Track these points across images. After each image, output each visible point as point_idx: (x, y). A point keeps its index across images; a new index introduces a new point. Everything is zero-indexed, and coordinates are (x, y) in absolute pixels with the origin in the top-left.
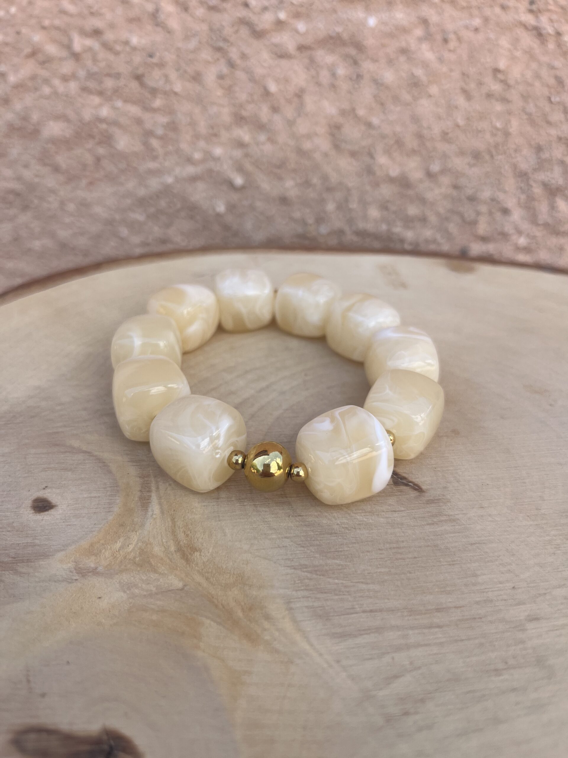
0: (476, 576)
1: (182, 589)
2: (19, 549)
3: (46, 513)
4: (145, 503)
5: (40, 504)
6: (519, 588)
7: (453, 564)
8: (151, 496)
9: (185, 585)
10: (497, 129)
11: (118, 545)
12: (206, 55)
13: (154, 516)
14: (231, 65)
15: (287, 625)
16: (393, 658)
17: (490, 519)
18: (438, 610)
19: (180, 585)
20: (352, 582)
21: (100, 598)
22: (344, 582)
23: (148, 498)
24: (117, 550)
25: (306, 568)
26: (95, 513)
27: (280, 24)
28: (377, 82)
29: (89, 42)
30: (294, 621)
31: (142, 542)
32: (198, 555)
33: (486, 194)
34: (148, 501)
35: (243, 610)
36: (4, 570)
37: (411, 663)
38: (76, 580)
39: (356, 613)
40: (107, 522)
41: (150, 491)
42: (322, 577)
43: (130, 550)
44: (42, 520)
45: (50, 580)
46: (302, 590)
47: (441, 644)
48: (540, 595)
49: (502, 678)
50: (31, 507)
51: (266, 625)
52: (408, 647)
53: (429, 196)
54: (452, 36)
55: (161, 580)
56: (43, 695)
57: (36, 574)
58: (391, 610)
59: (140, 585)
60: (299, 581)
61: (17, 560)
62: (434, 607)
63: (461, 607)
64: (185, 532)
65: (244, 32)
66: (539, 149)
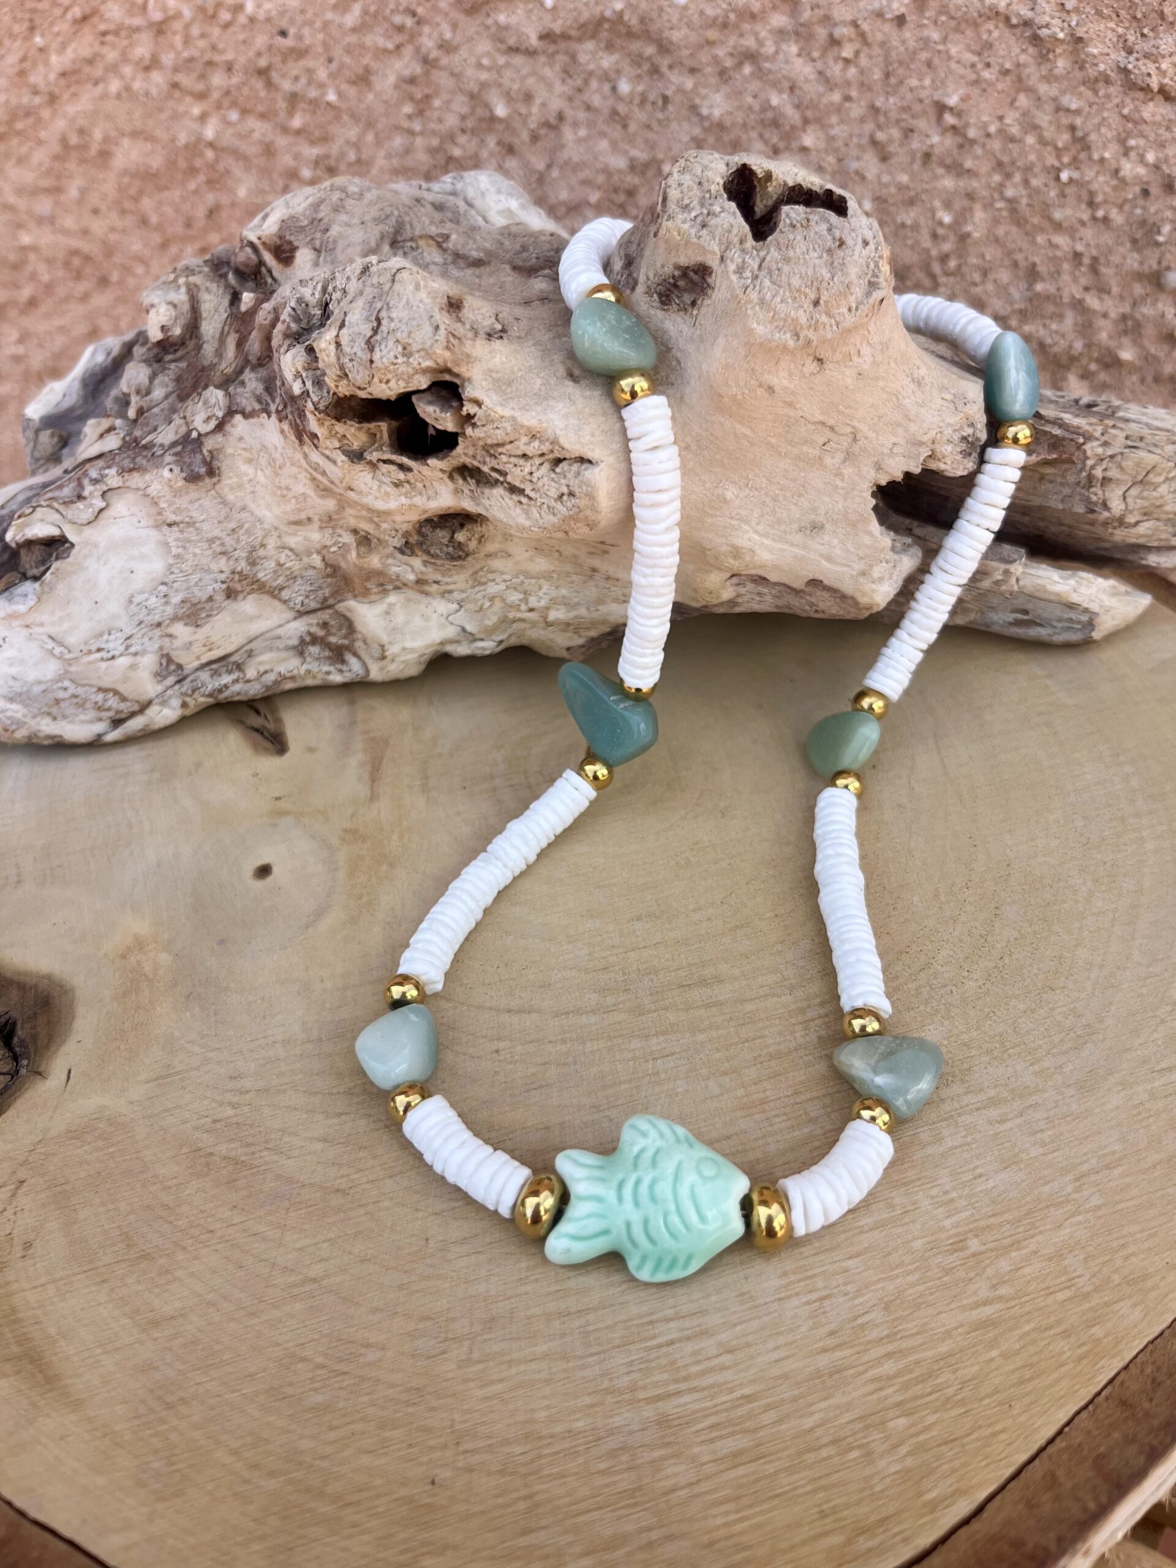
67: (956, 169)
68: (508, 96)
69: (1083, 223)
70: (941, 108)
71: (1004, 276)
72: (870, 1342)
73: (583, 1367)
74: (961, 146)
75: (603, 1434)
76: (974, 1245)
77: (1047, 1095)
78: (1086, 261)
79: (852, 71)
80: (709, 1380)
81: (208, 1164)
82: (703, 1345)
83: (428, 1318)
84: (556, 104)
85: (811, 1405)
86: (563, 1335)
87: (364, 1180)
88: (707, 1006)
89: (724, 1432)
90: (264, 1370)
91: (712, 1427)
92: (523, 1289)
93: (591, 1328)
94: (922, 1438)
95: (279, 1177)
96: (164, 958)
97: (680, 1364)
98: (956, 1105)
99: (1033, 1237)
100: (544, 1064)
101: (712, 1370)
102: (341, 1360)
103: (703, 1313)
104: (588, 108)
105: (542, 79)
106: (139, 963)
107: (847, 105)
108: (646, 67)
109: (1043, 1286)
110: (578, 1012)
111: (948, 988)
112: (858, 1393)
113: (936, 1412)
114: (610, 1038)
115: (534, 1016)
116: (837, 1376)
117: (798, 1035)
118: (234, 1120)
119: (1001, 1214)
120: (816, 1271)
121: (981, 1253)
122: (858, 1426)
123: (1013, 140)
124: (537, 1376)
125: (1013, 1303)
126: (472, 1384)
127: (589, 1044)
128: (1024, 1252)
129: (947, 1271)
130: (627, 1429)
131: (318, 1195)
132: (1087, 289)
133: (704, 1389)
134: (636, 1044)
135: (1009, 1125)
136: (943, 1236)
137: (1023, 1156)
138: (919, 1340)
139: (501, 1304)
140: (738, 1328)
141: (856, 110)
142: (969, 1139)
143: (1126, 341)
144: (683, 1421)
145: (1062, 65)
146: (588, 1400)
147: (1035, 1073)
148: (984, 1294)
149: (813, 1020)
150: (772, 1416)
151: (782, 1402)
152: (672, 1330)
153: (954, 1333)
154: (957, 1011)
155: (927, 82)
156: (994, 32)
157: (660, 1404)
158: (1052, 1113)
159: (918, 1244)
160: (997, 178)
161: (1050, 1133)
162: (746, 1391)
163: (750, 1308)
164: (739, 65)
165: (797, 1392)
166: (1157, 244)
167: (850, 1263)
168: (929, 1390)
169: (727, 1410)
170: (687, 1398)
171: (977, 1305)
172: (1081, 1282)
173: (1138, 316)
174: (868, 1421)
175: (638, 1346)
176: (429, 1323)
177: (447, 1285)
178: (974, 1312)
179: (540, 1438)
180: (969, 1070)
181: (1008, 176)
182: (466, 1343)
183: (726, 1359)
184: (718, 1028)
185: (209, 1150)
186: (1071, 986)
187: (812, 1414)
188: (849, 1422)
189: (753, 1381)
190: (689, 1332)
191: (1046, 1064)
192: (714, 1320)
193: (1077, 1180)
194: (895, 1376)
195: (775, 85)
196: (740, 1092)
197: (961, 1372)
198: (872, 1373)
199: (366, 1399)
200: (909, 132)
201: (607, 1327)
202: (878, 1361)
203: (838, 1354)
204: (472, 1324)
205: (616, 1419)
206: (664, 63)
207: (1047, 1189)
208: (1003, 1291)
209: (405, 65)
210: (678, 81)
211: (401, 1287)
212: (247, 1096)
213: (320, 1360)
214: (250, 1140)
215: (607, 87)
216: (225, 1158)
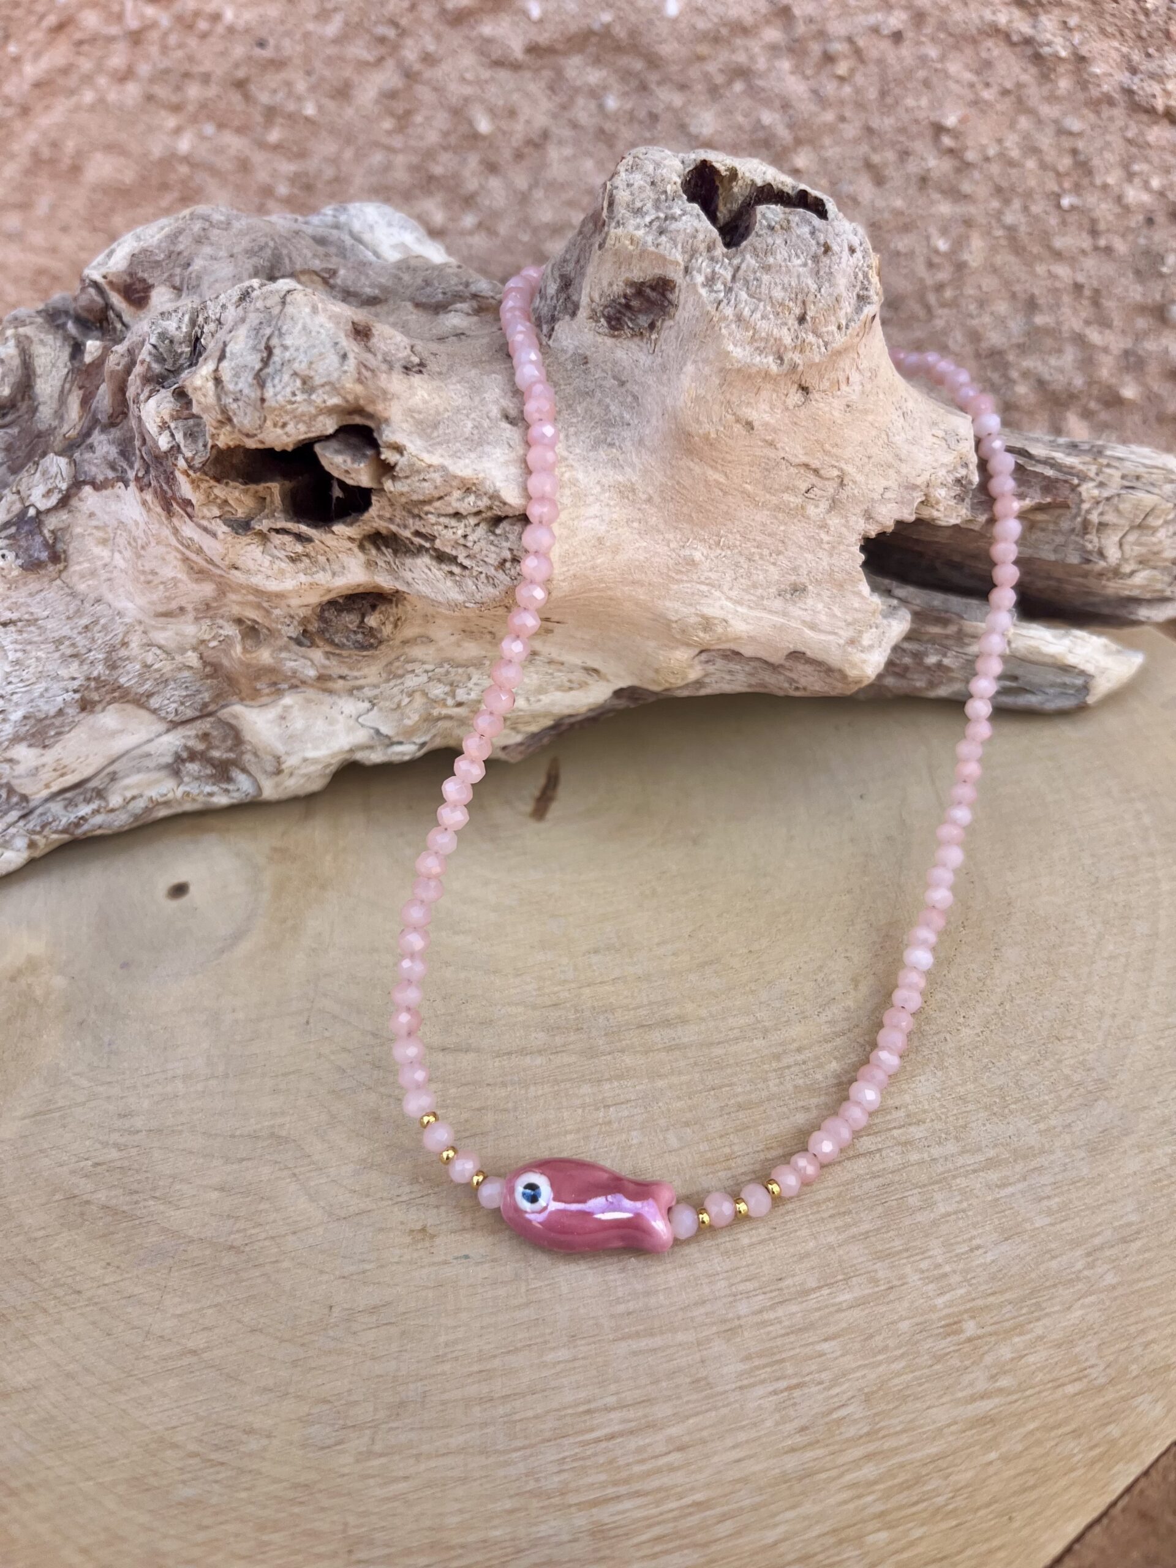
67: (955, 194)
68: (492, 112)
69: (1083, 252)
70: (939, 129)
71: (1002, 307)
72: (847, 1440)
73: (507, 1464)
74: (958, 171)
75: (524, 1545)
76: (970, 1328)
77: (1052, 1157)
78: (1087, 292)
79: (847, 90)
80: (655, 1483)
81: (82, 1214)
82: (647, 1441)
83: (326, 1401)
84: (541, 120)
85: (774, 1515)
86: (485, 1424)
87: (263, 1235)
88: (669, 1049)
89: (671, 1545)
90: (127, 1456)
91: (658, 1539)
92: (440, 1369)
93: (517, 1417)
94: (905, 1555)
95: (164, 1230)
96: (59, 982)
97: (621, 1462)
98: (950, 1166)
99: (1038, 1319)
100: (479, 1110)
101: (658, 1471)
102: (217, 1448)
103: (648, 1401)
104: (575, 125)
105: (527, 95)
106: (29, 986)
107: (841, 126)
108: (634, 83)
109: (1049, 1377)
110: (523, 1052)
111: (942, 1036)
112: (832, 1501)
113: (923, 1525)
114: (557, 1082)
115: (471, 1056)
116: (807, 1481)
117: (771, 1083)
118: (118, 1164)
119: (1002, 1292)
120: (784, 1355)
121: (979, 1337)
122: (831, 1540)
123: (1011, 163)
124: (449, 1474)
125: (1015, 1397)
126: (371, 1482)
127: (532, 1088)
128: (1028, 1336)
129: (938, 1358)
130: (554, 1539)
131: (208, 1252)
132: (1088, 323)
133: (646, 1494)
134: (586, 1089)
135: (1009, 1190)
136: (934, 1316)
137: (1028, 1226)
138: (905, 1439)
139: (412, 1386)
140: (691, 1421)
141: (850, 131)
142: (965, 1205)
143: (1128, 378)
144: (620, 1531)
145: (1064, 84)
146: (508, 1504)
147: (1040, 1132)
148: (982, 1385)
149: (789, 1067)
150: (728, 1527)
151: (741, 1510)
152: (614, 1422)
153: (946, 1431)
154: (951, 1061)
155: (924, 102)
156: (994, 49)
157: (594, 1511)
158: (1059, 1177)
159: (904, 1326)
160: (995, 204)
161: (1057, 1200)
162: (699, 1497)
163: (707, 1397)
164: (730, 82)
165: (758, 1499)
166: (1161, 275)
167: (826, 1346)
168: (915, 1499)
169: (675, 1519)
170: (627, 1504)
171: (973, 1399)
172: (1094, 1373)
173: (1140, 352)
174: (843, 1535)
175: (572, 1440)
176: (326, 1407)
177: (351, 1362)
178: (970, 1407)
179: (452, 1548)
180: (965, 1127)
181: (1007, 202)
182: (368, 1432)
183: (675, 1458)
184: (680, 1073)
185: (85, 1197)
186: (1080, 1036)
187: (776, 1525)
188: (819, 1536)
189: (708, 1485)
190: (633, 1424)
191: (1053, 1122)
192: (662, 1411)
193: (1089, 1254)
194: (876, 1482)
195: (767, 103)
196: (703, 1147)
197: (953, 1478)
198: (849, 1478)
199: (244, 1495)
200: (905, 154)
201: (536, 1417)
202: (857, 1464)
203: (809, 1455)
204: (376, 1410)
205: (543, 1527)
206: (653, 77)
207: (1054, 1264)
208: (1004, 1382)
209: (387, 77)
210: (668, 97)
211: (295, 1363)
212: (137, 1137)
213: (192, 1447)
214: (135, 1186)
215: (593, 105)
216: (105, 1207)
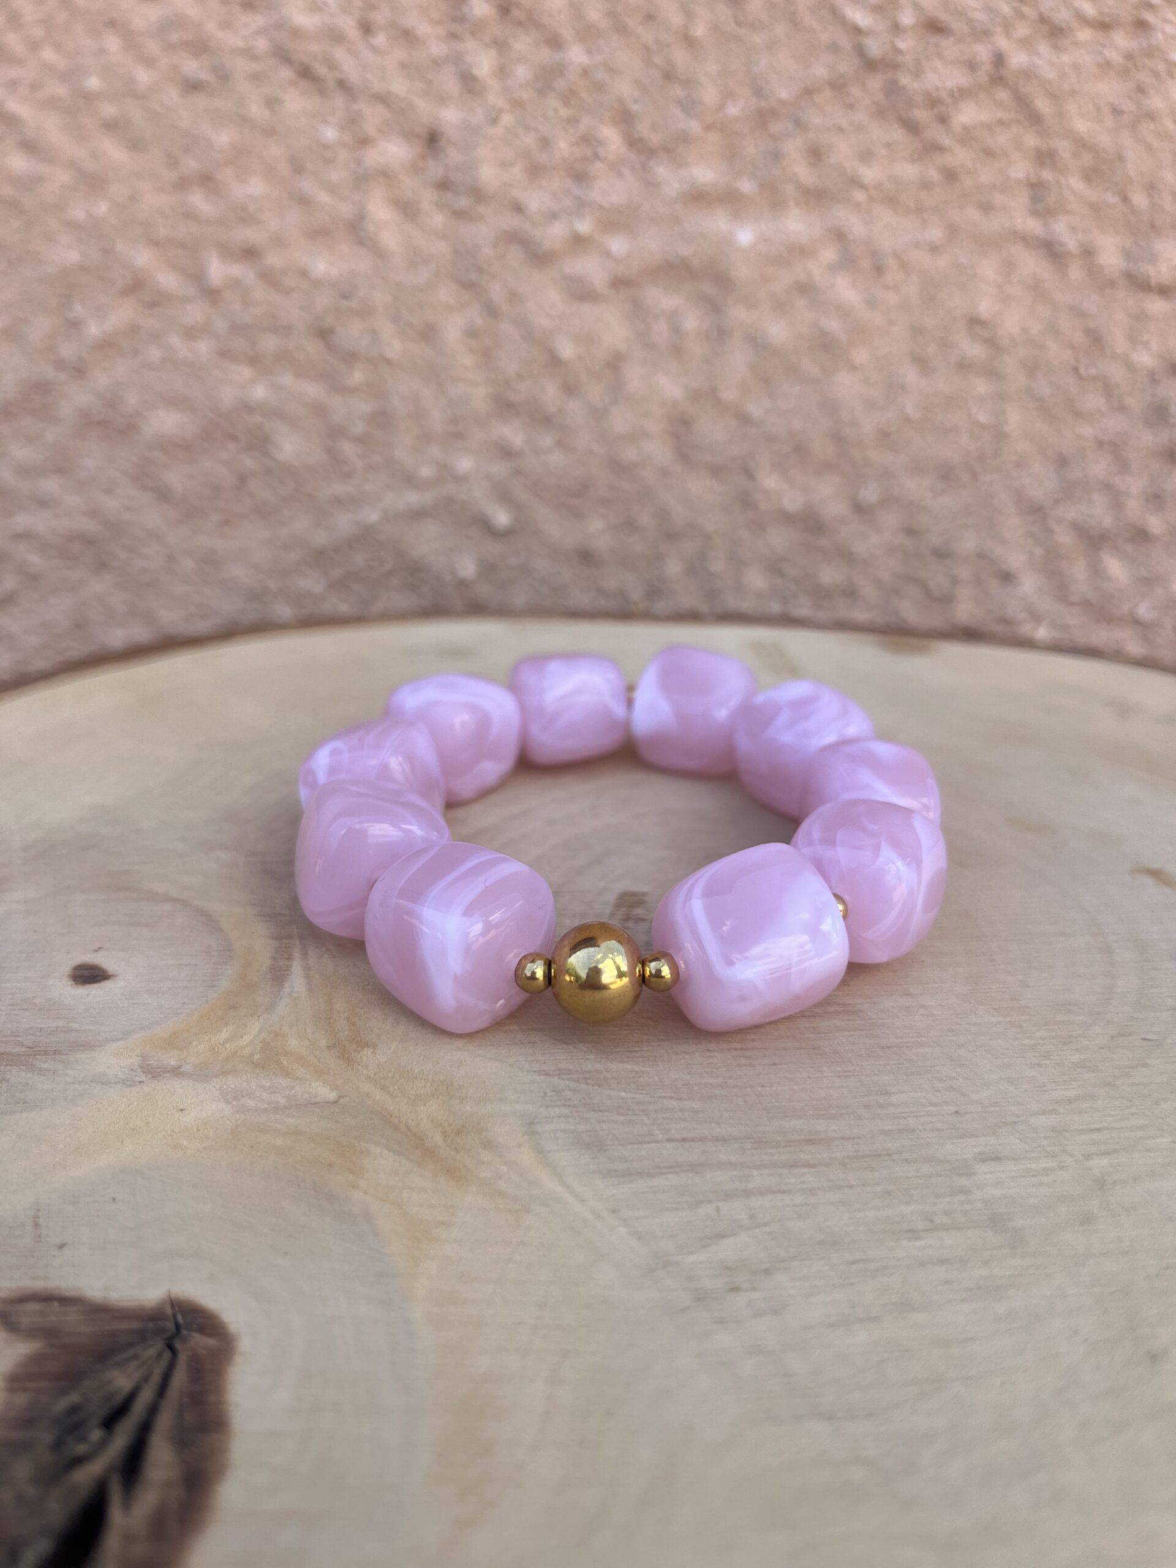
0: (888, 1094)
1: (335, 1102)
2: (41, 1036)
3: (96, 985)
4: (278, 975)
5: (86, 973)
6: (967, 1113)
7: (846, 1077)
8: (291, 966)
9: (340, 1096)
10: (983, 427)
11: (224, 1035)
12: (446, 294)
13: (294, 995)
14: (492, 312)
15: (526, 1157)
16: (718, 1209)
17: (922, 1011)
18: (810, 1142)
19: (332, 1096)
20: (651, 1097)
21: (182, 1110)
22: (638, 1096)
23: (285, 968)
24: (221, 1042)
25: (569, 1074)
26: (185, 987)
27: (578, 242)
28: (756, 342)
29: (237, 270)
30: (538, 1150)
31: (269, 1032)
32: (369, 1052)
33: (968, 543)
34: (286, 973)
35: (444, 1134)
36: (11, 1065)
37: (751, 1217)
38: (140, 1082)
39: (656, 1142)
40: (207, 1002)
41: (290, 958)
42: (596, 1088)
43: (245, 1043)
44: (88, 995)
45: (92, 1081)
46: (556, 1106)
47: (811, 1191)
48: (1006, 1124)
49: (919, 1243)
50: (69, 976)
51: (486, 1155)
52: (747, 1194)
53: (860, 548)
54: (892, 263)
55: (297, 1088)
56: (62, 1246)
57: (70, 1072)
58: (724, 1140)
59: (257, 1094)
60: (554, 1093)
61: (35, 1051)
62: (803, 1137)
63: (854, 1138)
64: (348, 1019)
65: (515, 255)
66: (1062, 462)
68: (575, 339)
69: (1101, 412)
71: (1037, 468)
74: (995, 354)
78: (1107, 446)
84: (618, 344)
104: (650, 346)
108: (709, 306)
123: (1036, 345)
132: (1111, 471)
